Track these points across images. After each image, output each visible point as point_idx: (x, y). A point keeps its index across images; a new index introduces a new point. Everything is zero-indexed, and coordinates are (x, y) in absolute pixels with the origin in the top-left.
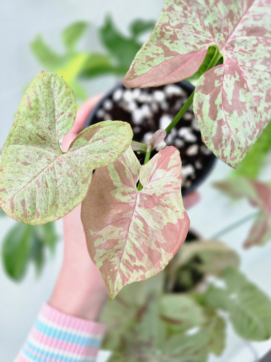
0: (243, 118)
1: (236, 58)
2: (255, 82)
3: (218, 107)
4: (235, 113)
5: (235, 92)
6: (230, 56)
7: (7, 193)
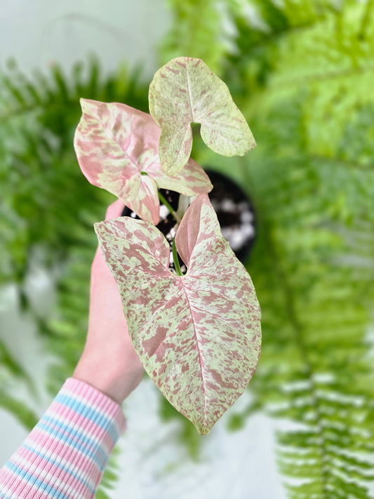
0: (121, 249)
1: (165, 278)
2: (138, 275)
3: (141, 241)
4: (128, 247)
5: (141, 259)
6: (170, 277)
7: (193, 66)
